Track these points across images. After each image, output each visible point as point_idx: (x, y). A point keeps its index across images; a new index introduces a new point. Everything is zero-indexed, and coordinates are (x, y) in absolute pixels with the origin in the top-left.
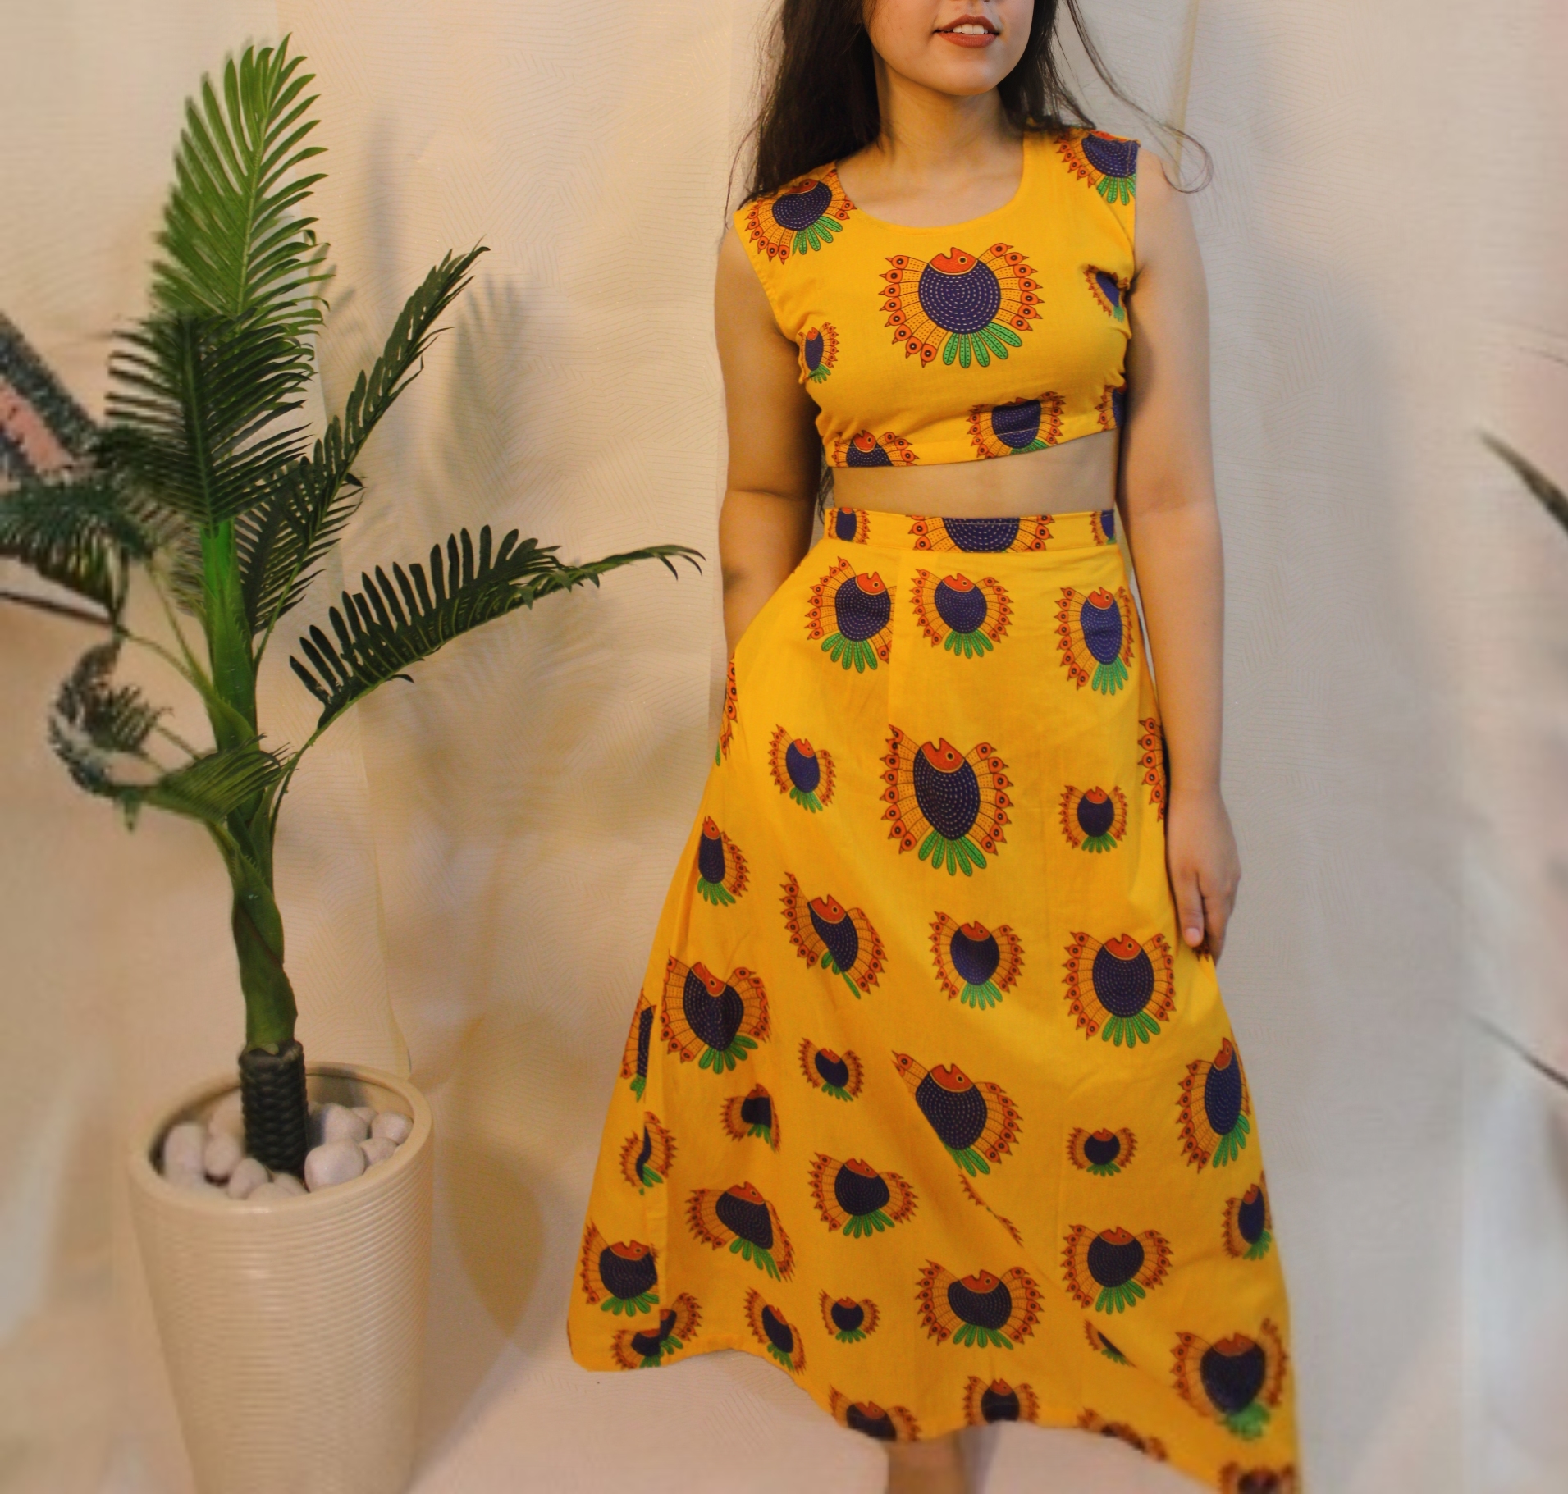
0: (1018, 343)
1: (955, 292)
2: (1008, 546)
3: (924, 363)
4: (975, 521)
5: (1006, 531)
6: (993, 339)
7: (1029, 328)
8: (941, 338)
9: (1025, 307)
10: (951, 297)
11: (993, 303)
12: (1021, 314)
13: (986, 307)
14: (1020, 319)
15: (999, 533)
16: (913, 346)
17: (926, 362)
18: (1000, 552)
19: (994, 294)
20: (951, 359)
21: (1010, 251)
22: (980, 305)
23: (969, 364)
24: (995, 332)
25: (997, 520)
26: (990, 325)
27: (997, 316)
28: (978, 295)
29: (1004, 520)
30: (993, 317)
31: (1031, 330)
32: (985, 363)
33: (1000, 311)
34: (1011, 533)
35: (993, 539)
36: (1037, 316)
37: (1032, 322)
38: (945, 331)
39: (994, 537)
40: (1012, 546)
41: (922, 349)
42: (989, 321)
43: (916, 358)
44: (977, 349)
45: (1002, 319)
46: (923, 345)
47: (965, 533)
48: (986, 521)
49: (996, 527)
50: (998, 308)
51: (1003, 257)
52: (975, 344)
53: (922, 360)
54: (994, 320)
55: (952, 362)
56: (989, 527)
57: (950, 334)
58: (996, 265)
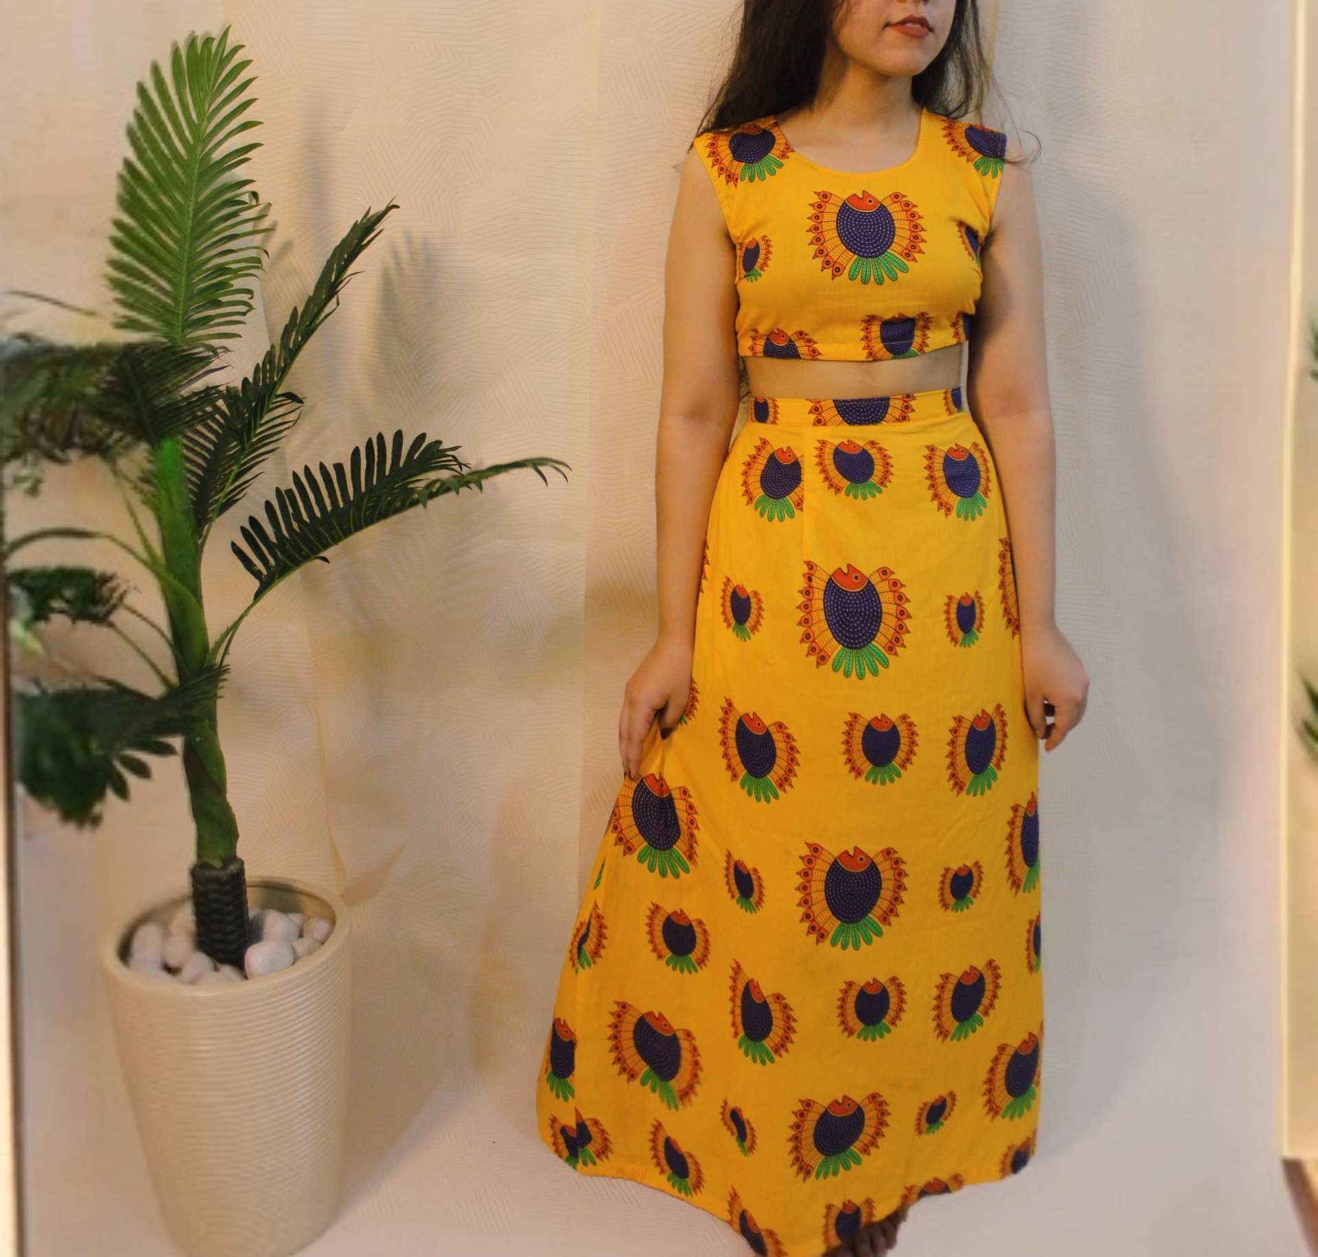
0: (905, 270)
1: (863, 225)
2: (882, 420)
3: (834, 276)
4: (857, 401)
5: (880, 408)
6: (887, 265)
7: (914, 260)
8: (848, 259)
9: (912, 244)
10: (860, 228)
11: (889, 238)
12: (909, 248)
13: (884, 240)
14: (908, 252)
15: (875, 409)
16: (828, 263)
17: (836, 276)
18: (876, 424)
19: (890, 231)
20: (854, 276)
21: (904, 199)
22: (880, 238)
23: (868, 282)
24: (889, 259)
25: (873, 400)
26: (886, 253)
27: (891, 248)
28: (879, 230)
29: (878, 399)
30: (888, 248)
31: (916, 261)
32: (880, 282)
33: (893, 244)
34: (883, 409)
35: (871, 414)
36: (920, 252)
37: (917, 255)
38: (852, 254)
39: (872, 412)
40: (885, 419)
41: (833, 266)
42: (885, 251)
43: (829, 272)
44: (875, 270)
45: (895, 250)
46: (835, 263)
47: (850, 411)
48: (866, 400)
49: (873, 404)
50: (892, 242)
51: (899, 203)
52: (874, 267)
53: (833, 274)
54: (889, 250)
55: (855, 279)
56: (868, 405)
57: (856, 256)
58: (894, 209)
